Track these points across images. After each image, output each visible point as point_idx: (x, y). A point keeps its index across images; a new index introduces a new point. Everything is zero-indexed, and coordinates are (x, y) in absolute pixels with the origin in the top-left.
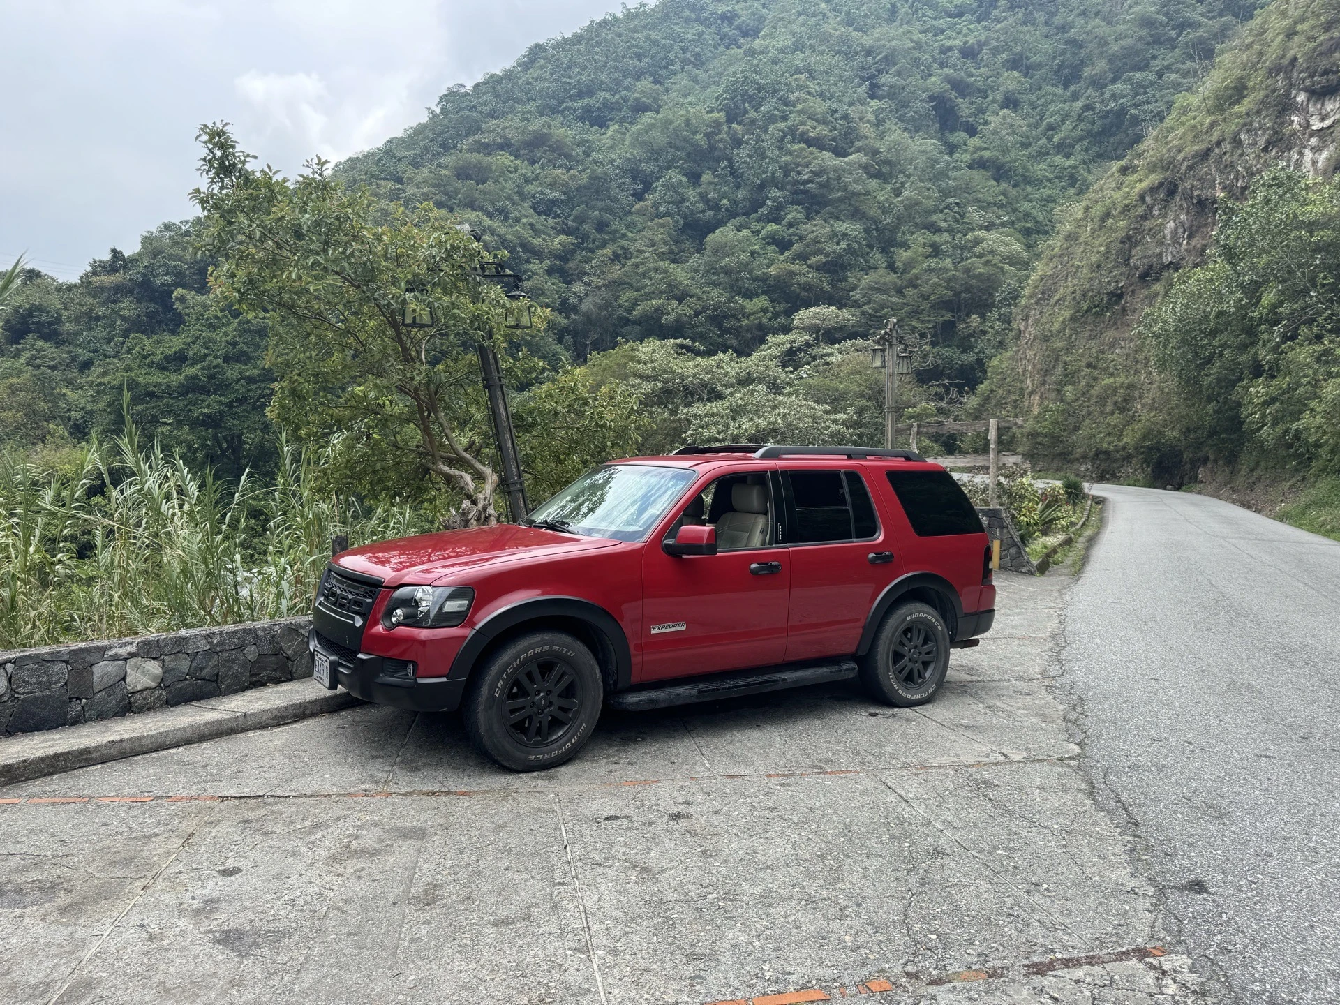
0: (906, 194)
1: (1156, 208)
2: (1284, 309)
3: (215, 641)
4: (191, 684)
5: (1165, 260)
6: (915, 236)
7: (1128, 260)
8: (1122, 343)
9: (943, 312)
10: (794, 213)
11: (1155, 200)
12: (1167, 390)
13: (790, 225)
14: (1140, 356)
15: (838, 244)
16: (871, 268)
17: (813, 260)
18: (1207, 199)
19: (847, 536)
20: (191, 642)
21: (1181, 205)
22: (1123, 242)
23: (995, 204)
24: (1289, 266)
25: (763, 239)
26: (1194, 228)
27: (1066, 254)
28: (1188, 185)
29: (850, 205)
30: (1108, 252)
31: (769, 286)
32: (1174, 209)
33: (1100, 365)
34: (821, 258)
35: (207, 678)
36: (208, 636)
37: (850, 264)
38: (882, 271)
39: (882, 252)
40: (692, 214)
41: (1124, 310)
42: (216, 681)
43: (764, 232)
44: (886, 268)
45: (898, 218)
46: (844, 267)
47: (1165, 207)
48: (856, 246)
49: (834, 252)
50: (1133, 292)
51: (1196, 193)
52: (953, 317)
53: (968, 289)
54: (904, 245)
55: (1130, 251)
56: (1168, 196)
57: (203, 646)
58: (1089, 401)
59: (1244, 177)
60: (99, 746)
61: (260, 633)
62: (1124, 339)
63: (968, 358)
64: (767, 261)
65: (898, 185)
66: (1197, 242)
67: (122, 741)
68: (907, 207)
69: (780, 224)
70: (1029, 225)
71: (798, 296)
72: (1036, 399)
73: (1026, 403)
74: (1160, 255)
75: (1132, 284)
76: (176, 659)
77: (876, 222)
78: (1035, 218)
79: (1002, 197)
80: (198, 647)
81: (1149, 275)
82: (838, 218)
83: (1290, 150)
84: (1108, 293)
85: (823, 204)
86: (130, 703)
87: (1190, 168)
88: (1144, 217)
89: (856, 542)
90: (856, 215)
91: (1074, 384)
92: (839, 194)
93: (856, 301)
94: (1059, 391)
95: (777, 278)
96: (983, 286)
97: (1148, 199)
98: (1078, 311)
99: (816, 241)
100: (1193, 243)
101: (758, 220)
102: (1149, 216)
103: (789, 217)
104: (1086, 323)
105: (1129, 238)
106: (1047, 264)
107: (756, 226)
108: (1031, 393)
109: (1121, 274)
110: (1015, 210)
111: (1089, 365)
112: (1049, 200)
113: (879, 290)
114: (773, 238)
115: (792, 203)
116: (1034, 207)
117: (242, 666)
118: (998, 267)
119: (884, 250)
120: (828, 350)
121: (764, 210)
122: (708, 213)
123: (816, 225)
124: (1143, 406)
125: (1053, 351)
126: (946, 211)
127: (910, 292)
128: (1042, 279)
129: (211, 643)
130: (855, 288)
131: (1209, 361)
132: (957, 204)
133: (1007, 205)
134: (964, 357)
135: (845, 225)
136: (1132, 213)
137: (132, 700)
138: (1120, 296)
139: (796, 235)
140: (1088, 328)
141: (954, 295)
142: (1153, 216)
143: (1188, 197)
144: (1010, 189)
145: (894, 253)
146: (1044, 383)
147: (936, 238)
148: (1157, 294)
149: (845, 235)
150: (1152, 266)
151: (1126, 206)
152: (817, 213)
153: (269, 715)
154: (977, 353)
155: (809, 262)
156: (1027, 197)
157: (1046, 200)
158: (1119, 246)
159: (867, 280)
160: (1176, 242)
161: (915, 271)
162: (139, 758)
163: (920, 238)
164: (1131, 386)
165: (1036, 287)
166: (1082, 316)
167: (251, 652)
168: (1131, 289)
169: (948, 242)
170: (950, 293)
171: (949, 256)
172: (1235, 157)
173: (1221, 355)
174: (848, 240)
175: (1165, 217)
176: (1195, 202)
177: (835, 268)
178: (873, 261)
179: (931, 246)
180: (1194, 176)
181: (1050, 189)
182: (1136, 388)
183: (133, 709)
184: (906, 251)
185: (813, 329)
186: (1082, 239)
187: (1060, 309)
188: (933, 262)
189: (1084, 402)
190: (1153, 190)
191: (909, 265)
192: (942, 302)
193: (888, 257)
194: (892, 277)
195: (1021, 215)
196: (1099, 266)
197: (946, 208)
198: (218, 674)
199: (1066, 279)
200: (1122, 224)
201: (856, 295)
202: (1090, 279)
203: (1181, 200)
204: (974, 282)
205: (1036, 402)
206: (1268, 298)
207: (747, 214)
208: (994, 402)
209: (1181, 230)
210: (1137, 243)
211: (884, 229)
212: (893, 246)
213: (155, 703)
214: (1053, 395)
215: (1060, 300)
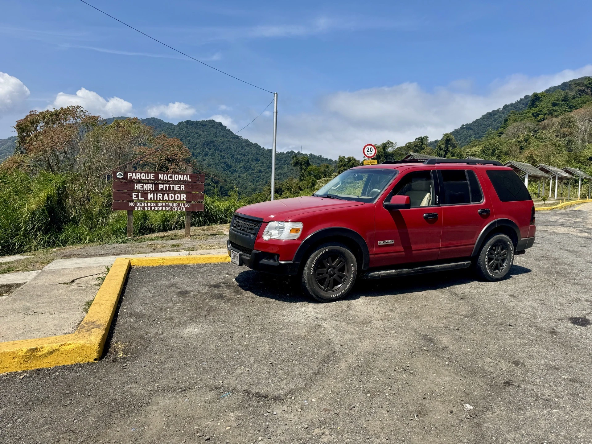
19: (468, 201)
89: (472, 204)
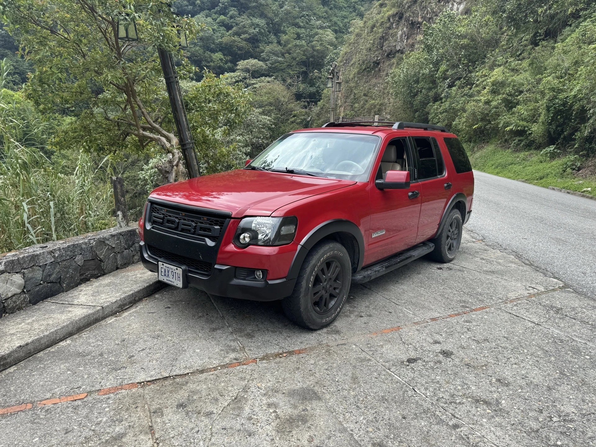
0: (286, 7)
1: (394, 24)
2: (449, 73)
3: (57, 255)
4: (44, 287)
5: (397, 48)
6: (290, 28)
7: (382, 47)
8: (378, 85)
9: (303, 67)
10: (233, 11)
11: (394, 20)
12: (396, 107)
13: (231, 17)
14: (386, 91)
15: (254, 29)
16: (270, 42)
17: (243, 36)
18: (415, 22)
19: (436, 175)
20: (41, 258)
21: (404, 24)
22: (380, 39)
23: (322, 17)
24: (452, 54)
25: (219, 23)
26: (409, 35)
27: (356, 42)
28: (408, 15)
29: (259, 10)
30: (374, 43)
31: (222, 47)
32: (402, 25)
33: (369, 95)
34: (246, 36)
35: (54, 281)
36: (52, 252)
37: (260, 40)
38: (275, 45)
39: (274, 35)
40: (181, 6)
41: (379, 70)
42: (59, 282)
43: (218, 20)
44: (277, 43)
45: (281, 19)
46: (258, 41)
47: (398, 24)
48: (263, 31)
49: (253, 33)
50: (384, 62)
51: (411, 19)
52: (307, 69)
53: (313, 57)
54: (285, 33)
55: (383, 43)
56: (399, 19)
57: (50, 260)
58: (364, 111)
59: (430, 13)
60: (12, 352)
61: (84, 246)
62: (379, 83)
63: (313, 90)
64: (220, 35)
65: (281, 3)
66: (410, 41)
67: (27, 344)
68: (286, 14)
69: (226, 16)
70: (336, 28)
71: (236, 54)
72: (342, 109)
73: (338, 111)
74: (395, 46)
75: (383, 59)
76: (33, 271)
77: (272, 20)
78: (339, 25)
79: (325, 14)
80: (46, 261)
81: (390, 55)
82: (254, 16)
83: (449, 2)
84: (373, 62)
85: (247, 8)
86: (4, 307)
87: (409, 7)
88: (389, 28)
89: (439, 177)
90: (262, 15)
91: (358, 103)
92: (254, 4)
93: (264, 58)
94: (352, 106)
95: (226, 44)
96: (320, 55)
97: (391, 20)
98: (361, 69)
99: (244, 27)
100: (409, 42)
101: (215, 13)
102: (391, 28)
103: (231, 13)
104: (364, 75)
105: (383, 37)
106: (348, 47)
107: (215, 16)
108: (341, 106)
109: (379, 54)
110: (331, 21)
111: (365, 95)
112: (345, 17)
113: (274, 54)
114: (223, 23)
115: (232, 6)
116: (338, 20)
117: (75, 270)
118: (326, 47)
119: (275, 34)
120: (255, 82)
121: (218, 8)
122: (189, 7)
123: (244, 19)
124: (386, 113)
125: (350, 87)
126: (303, 18)
127: (287, 55)
128: (346, 54)
129: (54, 257)
130: (263, 52)
131: (416, 94)
132: (307, 15)
133: (327, 18)
134: (311, 89)
135: (257, 20)
136: (384, 26)
137: (6, 305)
138: (378, 64)
139: (234, 23)
140: (365, 78)
141: (307, 58)
142: (393, 28)
143: (407, 20)
144: (329, 10)
145: (280, 36)
146: (346, 102)
147: (299, 30)
148: (393, 64)
149: (258, 25)
150: (392, 51)
151: (383, 22)
152: (244, 12)
153: (117, 305)
154: (317, 87)
155: (241, 37)
156: (335, 15)
157: (343, 17)
158: (379, 40)
159: (268, 48)
160: (402, 41)
161: (289, 46)
162: (41, 354)
163: (291, 30)
164: (381, 104)
165: (343, 57)
166: (362, 72)
167: (79, 259)
168: (383, 61)
169: (304, 33)
170: (305, 57)
171: (304, 40)
172: (427, 3)
173: (421, 92)
174: (259, 27)
175: (398, 29)
176: (410, 23)
177: (254, 41)
178: (270, 39)
179: (296, 34)
180: (410, 11)
181: (345, 12)
182: (383, 105)
183: (7, 311)
184: (285, 35)
185: (247, 70)
186: (363, 36)
187: (353, 68)
188: (298, 42)
189: (362, 111)
190: (394, 16)
191: (287, 42)
192: (301, 61)
193: (277, 38)
194: (279, 48)
195: (333, 23)
196: (370, 49)
197: (302, 16)
198: (60, 278)
199: (356, 54)
200: (380, 30)
201: (263, 55)
202: (366, 55)
203: (404, 21)
204: (315, 53)
205: (342, 111)
206: (443, 67)
207: (209, 10)
208: (325, 110)
209: (404, 35)
210: (386, 40)
211: (275, 24)
212: (279, 33)
213: (22, 304)
214: (349, 108)
215: (353, 64)
